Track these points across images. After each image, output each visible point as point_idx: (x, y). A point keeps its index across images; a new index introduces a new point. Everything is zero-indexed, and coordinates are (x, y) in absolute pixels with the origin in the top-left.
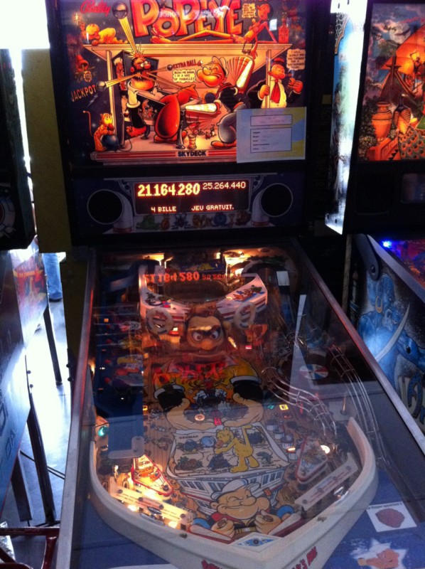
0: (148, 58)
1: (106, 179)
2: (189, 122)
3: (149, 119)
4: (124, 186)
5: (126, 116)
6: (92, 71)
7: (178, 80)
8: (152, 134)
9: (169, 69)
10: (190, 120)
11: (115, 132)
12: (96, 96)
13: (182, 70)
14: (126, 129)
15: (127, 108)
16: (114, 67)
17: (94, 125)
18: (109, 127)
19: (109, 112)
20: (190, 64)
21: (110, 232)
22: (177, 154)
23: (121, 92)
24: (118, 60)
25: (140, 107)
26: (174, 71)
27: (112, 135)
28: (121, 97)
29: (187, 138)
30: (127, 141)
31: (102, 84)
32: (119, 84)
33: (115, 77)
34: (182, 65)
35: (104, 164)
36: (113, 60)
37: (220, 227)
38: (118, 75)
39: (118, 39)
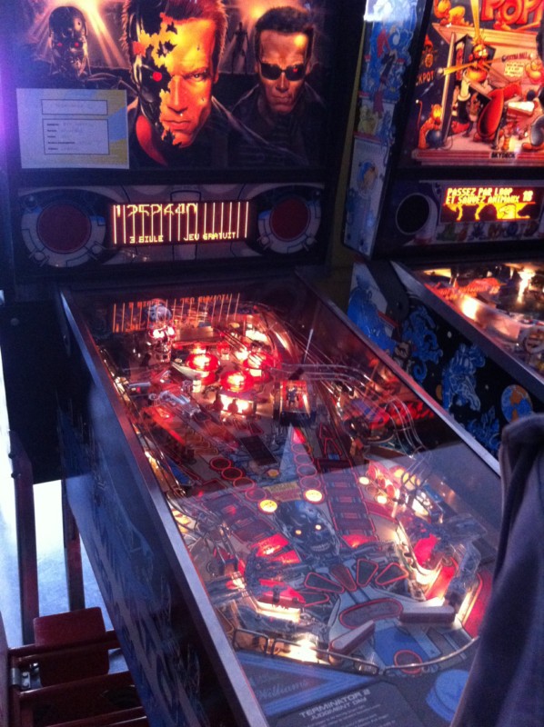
0: (487, 46)
1: (420, 182)
2: (508, 120)
3: (474, 114)
4: (436, 190)
5: (454, 109)
6: (434, 55)
7: (508, 74)
8: (474, 131)
9: (503, 60)
10: (510, 118)
11: (440, 127)
12: (432, 84)
13: (514, 63)
14: (451, 124)
15: (458, 101)
16: (455, 52)
17: (423, 118)
18: (437, 122)
19: (440, 103)
20: (522, 56)
21: (410, 243)
22: (490, 155)
23: (456, 82)
24: (460, 45)
25: (469, 100)
26: (507, 63)
27: (438, 130)
28: (454, 88)
29: (503, 139)
30: (449, 138)
31: (440, 71)
32: (455, 72)
33: (454, 64)
34: (515, 57)
35: (423, 164)
36: (456, 44)
37: (510, 238)
38: (457, 61)
39: (466, 21)
